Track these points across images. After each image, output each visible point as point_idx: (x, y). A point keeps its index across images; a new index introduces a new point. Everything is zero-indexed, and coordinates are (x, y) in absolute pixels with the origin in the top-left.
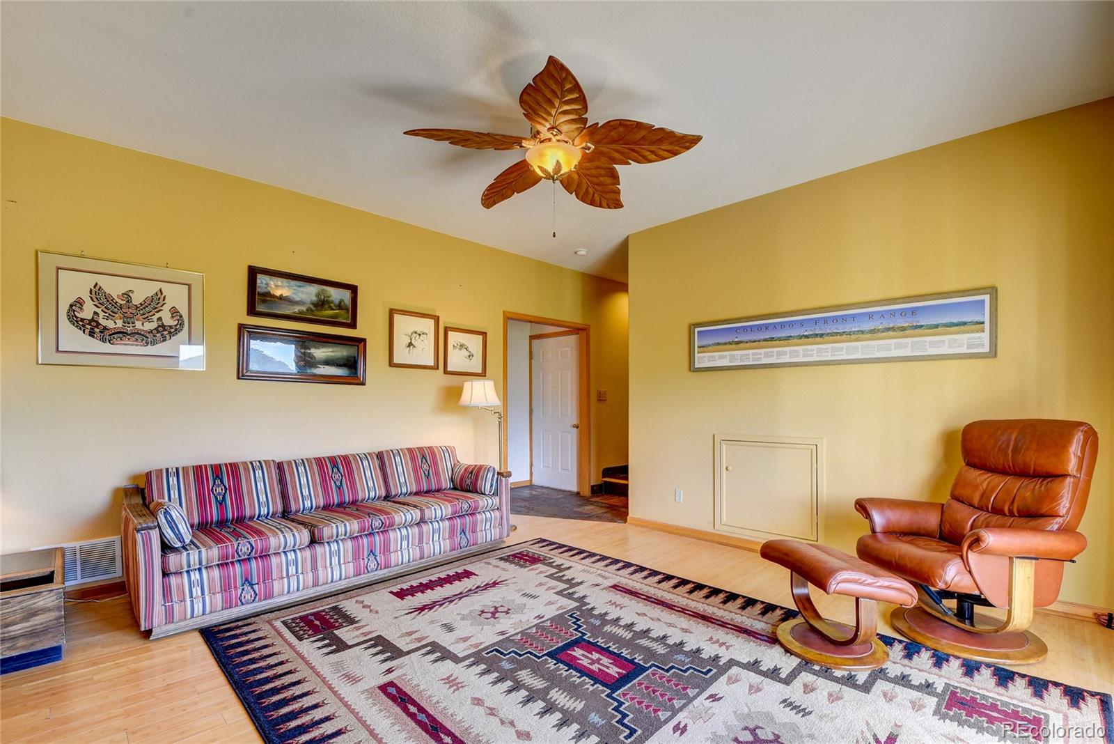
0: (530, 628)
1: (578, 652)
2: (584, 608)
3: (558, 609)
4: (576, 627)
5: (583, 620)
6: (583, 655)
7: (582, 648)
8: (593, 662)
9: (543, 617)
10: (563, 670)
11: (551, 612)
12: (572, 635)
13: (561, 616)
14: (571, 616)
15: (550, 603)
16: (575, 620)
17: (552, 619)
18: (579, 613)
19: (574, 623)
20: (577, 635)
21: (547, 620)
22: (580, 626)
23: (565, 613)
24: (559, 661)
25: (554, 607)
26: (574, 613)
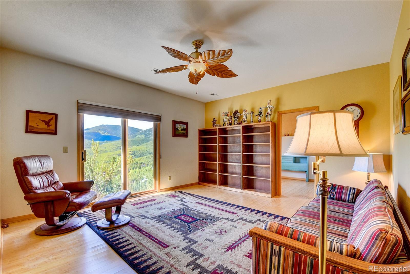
0: (206, 226)
1: (190, 220)
2: (186, 234)
3: (196, 234)
4: (190, 227)
5: (187, 229)
6: (189, 220)
7: (189, 221)
8: (187, 218)
9: (202, 230)
10: (195, 217)
11: (199, 232)
12: (191, 225)
13: (195, 231)
14: (191, 231)
15: (199, 236)
16: (190, 229)
17: (198, 229)
18: (188, 232)
19: (191, 228)
20: (190, 225)
21: (200, 229)
22: (188, 227)
23: (193, 232)
24: (196, 218)
25: (198, 234)
26: (190, 232)
